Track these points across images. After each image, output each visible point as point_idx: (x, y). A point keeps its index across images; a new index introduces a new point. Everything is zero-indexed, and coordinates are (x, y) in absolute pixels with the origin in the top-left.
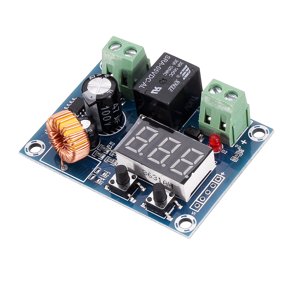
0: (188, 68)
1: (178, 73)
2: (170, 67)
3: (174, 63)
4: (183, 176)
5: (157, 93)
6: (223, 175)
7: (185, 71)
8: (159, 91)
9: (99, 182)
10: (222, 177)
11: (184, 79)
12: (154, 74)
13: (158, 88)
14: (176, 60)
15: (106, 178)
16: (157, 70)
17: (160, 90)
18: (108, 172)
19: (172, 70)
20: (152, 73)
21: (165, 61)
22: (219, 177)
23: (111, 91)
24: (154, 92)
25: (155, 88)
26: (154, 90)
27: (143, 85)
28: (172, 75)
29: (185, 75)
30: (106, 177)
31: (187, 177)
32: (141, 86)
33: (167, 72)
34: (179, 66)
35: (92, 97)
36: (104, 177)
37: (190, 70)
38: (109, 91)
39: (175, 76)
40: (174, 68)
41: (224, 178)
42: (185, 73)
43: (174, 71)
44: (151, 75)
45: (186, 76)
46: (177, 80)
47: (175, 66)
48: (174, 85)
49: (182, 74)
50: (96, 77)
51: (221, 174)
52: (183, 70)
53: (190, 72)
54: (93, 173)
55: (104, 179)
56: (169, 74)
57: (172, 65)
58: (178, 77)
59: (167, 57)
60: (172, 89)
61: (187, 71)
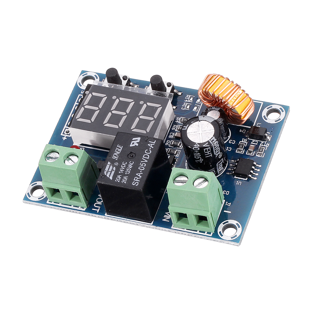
0: (108, 177)
1: (118, 168)
2: (129, 172)
3: (125, 178)
4: (91, 93)
5: (134, 139)
6: (64, 137)
7: (111, 172)
8: (132, 142)
9: (189, 97)
10: (64, 135)
11: (109, 163)
12: (144, 160)
13: (134, 145)
14: (125, 182)
15: (185, 103)
16: (142, 165)
17: (132, 143)
18: (185, 109)
19: (125, 170)
20: (146, 161)
21: (137, 179)
22: (67, 135)
23: (185, 128)
24: (137, 140)
25: (137, 145)
26: (138, 141)
27: (152, 144)
28: (124, 164)
29: (109, 167)
31: (87, 92)
32: (154, 143)
33: (130, 166)
34: (119, 177)
36: (187, 104)
37: (106, 174)
38: (186, 127)
39: (120, 164)
40: (124, 172)
41: (62, 134)
42: (110, 170)
43: (123, 169)
44: (147, 158)
46: (117, 159)
47: (123, 175)
48: (118, 153)
49: (113, 168)
51: (66, 137)
52: (113, 172)
53: (105, 173)
54: (200, 105)
55: (186, 101)
56: (127, 166)
57: (127, 175)
58: (117, 164)
59: (137, 184)
60: (118, 148)
61: (109, 173)
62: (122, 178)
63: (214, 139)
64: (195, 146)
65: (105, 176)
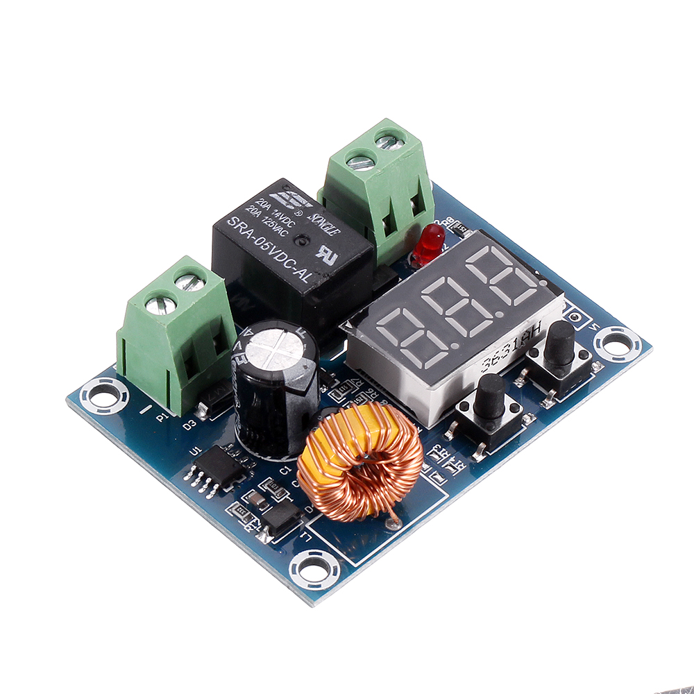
0: (280, 193)
1: (287, 212)
2: (265, 222)
4: (539, 287)
5: (335, 256)
7: (287, 201)
8: (330, 252)
9: (458, 468)
11: (309, 205)
12: (276, 252)
13: (321, 251)
14: (247, 209)
15: (448, 456)
16: (267, 244)
17: (328, 250)
18: (434, 449)
19: (276, 219)
20: (270, 254)
21: (242, 227)
24: (329, 260)
25: (318, 255)
26: (325, 260)
27: (302, 275)
28: (290, 222)
29: (300, 202)
30: (446, 453)
31: (543, 283)
32: (303, 279)
33: (279, 230)
34: (267, 206)
35: (305, 367)
36: (445, 458)
37: (288, 192)
38: (300, 334)
39: (294, 218)
40: (272, 217)
42: (292, 201)
43: (279, 217)
44: (277, 257)
45: (304, 202)
46: (309, 218)
47: (267, 213)
48: (322, 225)
49: (294, 206)
50: (243, 351)
52: (284, 203)
53: (293, 193)
55: (452, 459)
56: (285, 227)
57: (261, 218)
58: (299, 214)
59: (232, 222)
60: (334, 229)
61: (287, 197)
62: (260, 209)
63: (242, 362)
64: (248, 331)
65: (285, 191)
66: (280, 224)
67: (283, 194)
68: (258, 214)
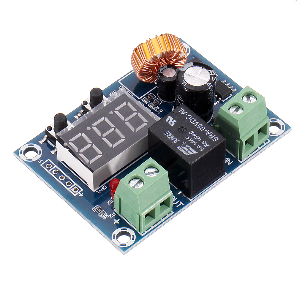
1: (189, 144)
2: (200, 138)
4: (68, 142)
5: (167, 121)
7: (189, 150)
8: (169, 123)
10: (77, 194)
11: (178, 147)
12: (195, 123)
13: (173, 124)
14: (209, 145)
16: (200, 127)
17: (170, 124)
19: (195, 140)
20: (198, 122)
21: (211, 136)
22: (78, 191)
23: (185, 84)
24: (170, 119)
25: (175, 121)
26: (172, 119)
27: (183, 112)
28: (188, 138)
29: (183, 149)
31: (66, 144)
32: (183, 109)
33: (193, 134)
34: (198, 146)
35: (183, 67)
38: (185, 82)
39: (186, 140)
40: (197, 141)
42: (187, 150)
44: (195, 121)
45: (181, 149)
46: (179, 141)
47: (199, 143)
48: (173, 137)
49: (186, 147)
50: (211, 76)
51: (81, 193)
52: (191, 149)
53: (186, 154)
56: (191, 136)
57: (202, 141)
58: (184, 143)
59: (216, 138)
60: (167, 135)
61: (189, 152)
62: (202, 146)
64: (209, 85)
66: (193, 137)
67: (191, 154)
68: (203, 143)
